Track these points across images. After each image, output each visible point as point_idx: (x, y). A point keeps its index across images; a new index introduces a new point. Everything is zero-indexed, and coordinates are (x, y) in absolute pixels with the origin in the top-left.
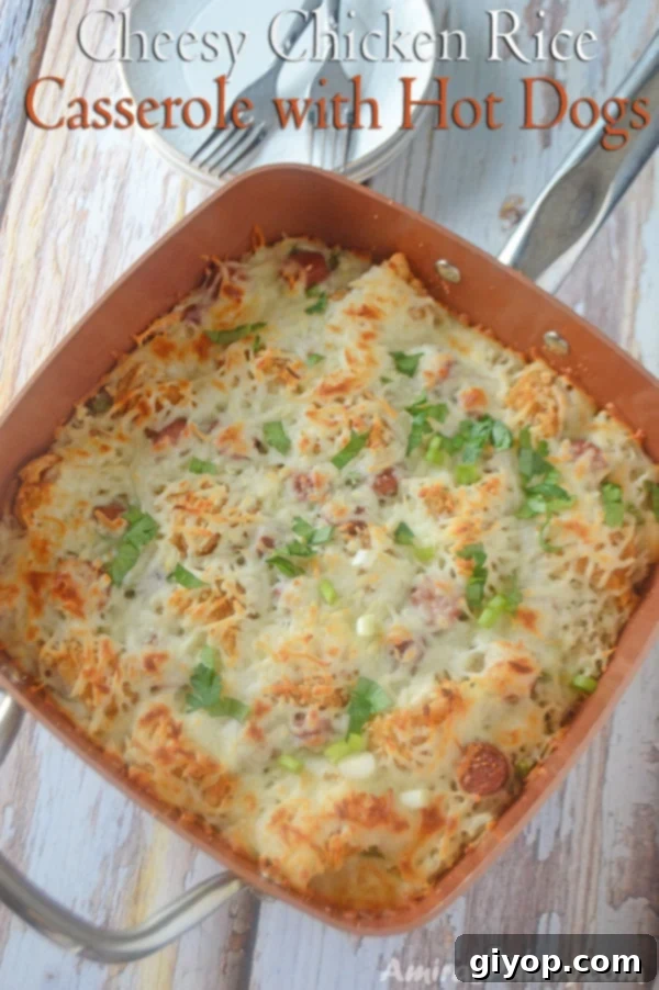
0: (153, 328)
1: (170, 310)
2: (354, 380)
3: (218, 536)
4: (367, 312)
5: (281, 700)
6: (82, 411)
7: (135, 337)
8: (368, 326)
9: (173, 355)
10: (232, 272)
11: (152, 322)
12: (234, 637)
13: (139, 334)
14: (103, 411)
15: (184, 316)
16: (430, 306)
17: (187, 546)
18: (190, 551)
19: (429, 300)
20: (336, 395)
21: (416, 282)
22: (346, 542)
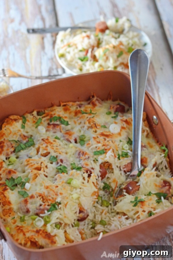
0: (67, 103)
1: (75, 102)
2: (112, 136)
3: (49, 153)
4: (126, 122)
5: (39, 198)
6: (35, 113)
7: (61, 103)
8: (125, 125)
9: (68, 112)
10: (97, 100)
11: (68, 102)
12: (37, 176)
13: (63, 102)
14: (40, 115)
15: (78, 105)
16: (147, 131)
17: (39, 151)
18: (40, 153)
19: (148, 129)
20: (105, 137)
21: (146, 122)
22: (84, 173)
